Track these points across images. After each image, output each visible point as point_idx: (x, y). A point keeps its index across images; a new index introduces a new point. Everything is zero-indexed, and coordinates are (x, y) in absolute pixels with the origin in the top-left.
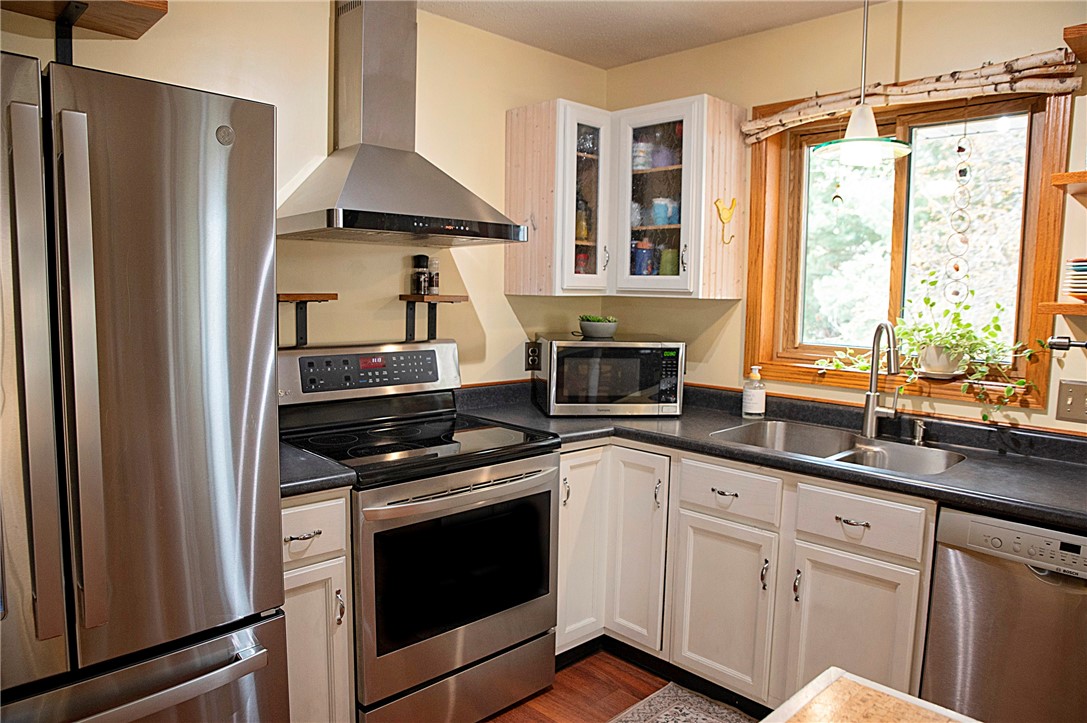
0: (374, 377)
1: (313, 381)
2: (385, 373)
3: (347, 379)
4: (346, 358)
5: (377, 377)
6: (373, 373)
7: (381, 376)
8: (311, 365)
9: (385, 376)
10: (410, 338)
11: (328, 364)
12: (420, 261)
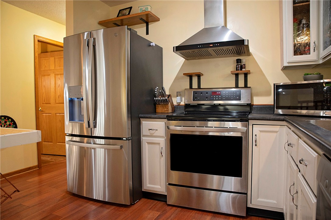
0: (216, 98)
1: (196, 98)
2: (220, 97)
3: (207, 98)
4: (207, 92)
5: (217, 98)
6: (216, 97)
7: (218, 98)
8: (196, 93)
9: (220, 98)
10: (237, 86)
11: (202, 93)
12: (239, 61)
